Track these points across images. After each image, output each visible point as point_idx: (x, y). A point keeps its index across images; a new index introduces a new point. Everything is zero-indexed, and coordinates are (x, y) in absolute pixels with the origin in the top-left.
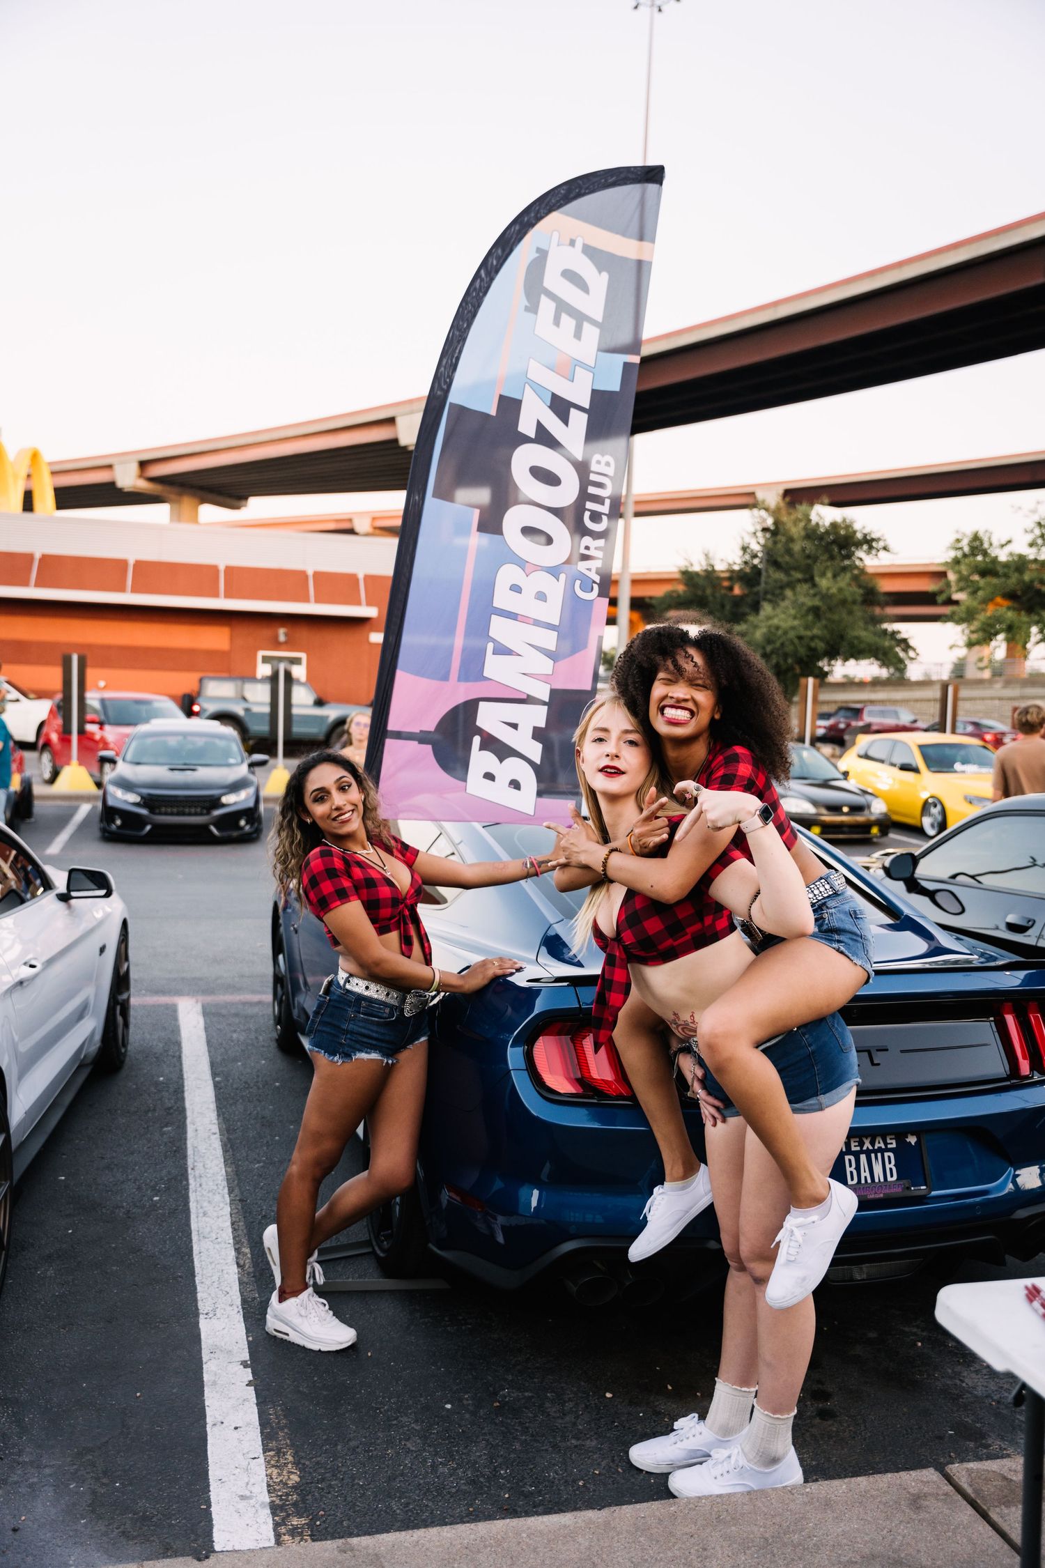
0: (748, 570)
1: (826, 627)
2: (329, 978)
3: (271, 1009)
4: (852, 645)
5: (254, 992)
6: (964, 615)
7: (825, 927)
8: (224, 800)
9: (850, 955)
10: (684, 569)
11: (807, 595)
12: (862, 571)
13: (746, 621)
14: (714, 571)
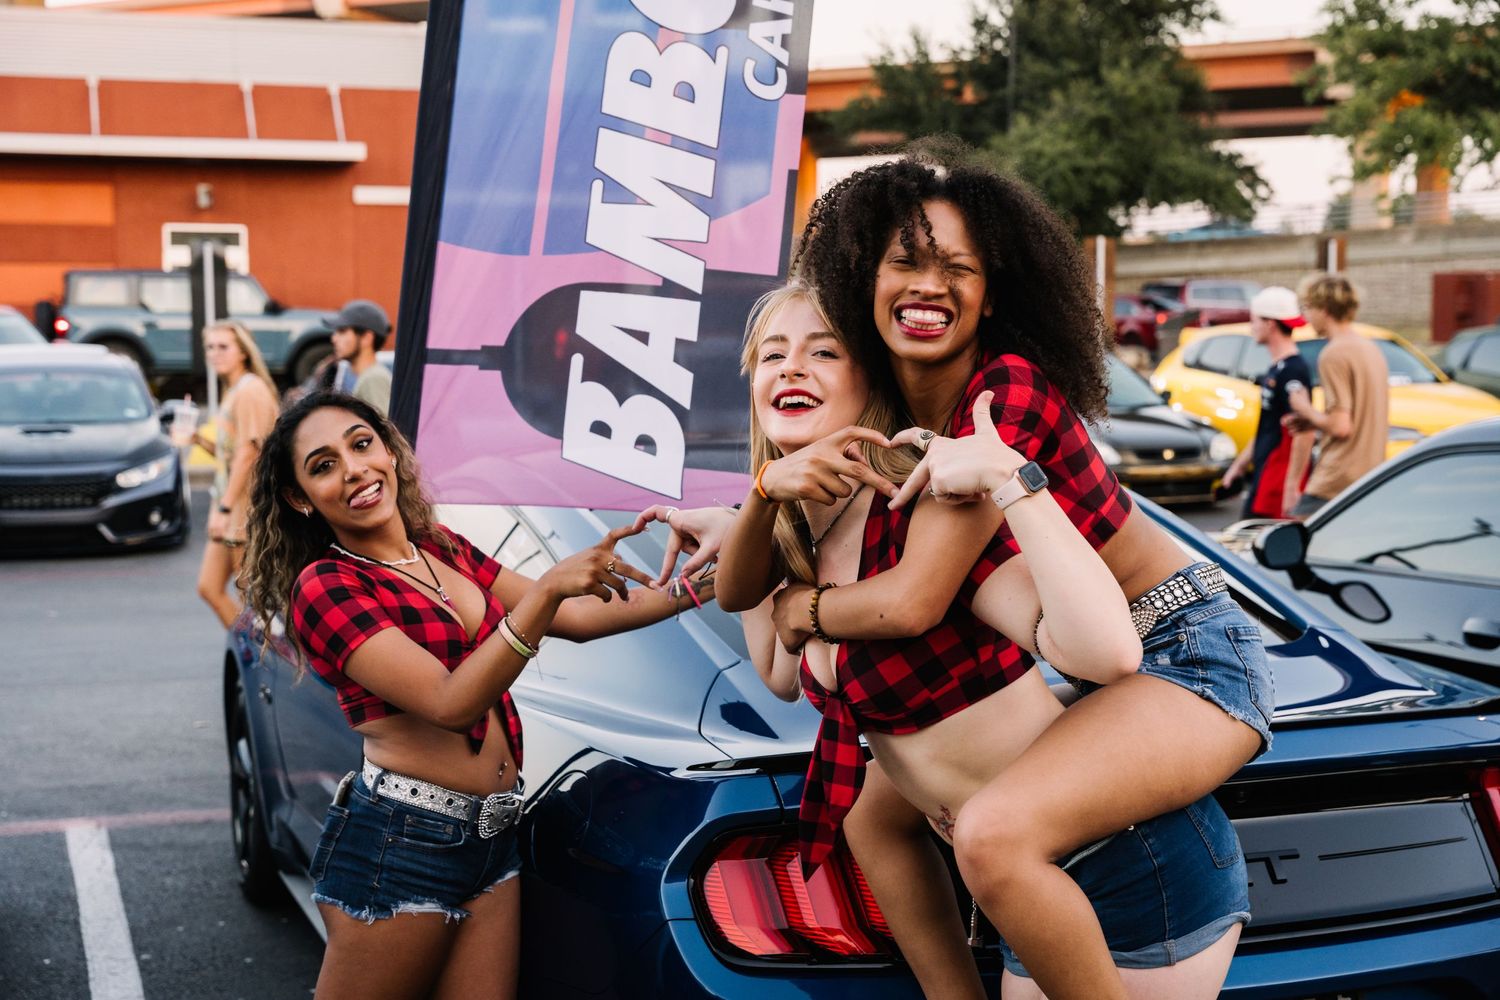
0: (986, 60)
1: (1120, 152)
2: (347, 778)
3: (228, 832)
4: (1163, 180)
5: (195, 805)
6: (1351, 122)
7: (1182, 656)
8: (122, 480)
9: (1223, 703)
10: (878, 63)
11: (1088, 98)
12: (1176, 54)
13: (987, 147)
14: (928, 64)
